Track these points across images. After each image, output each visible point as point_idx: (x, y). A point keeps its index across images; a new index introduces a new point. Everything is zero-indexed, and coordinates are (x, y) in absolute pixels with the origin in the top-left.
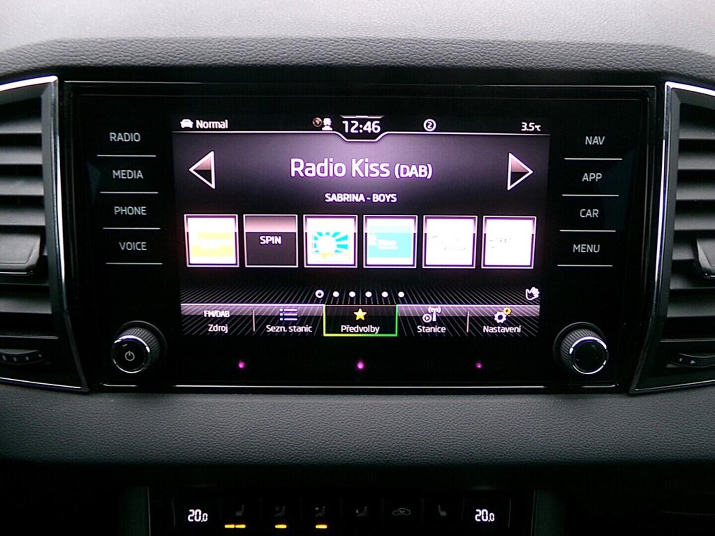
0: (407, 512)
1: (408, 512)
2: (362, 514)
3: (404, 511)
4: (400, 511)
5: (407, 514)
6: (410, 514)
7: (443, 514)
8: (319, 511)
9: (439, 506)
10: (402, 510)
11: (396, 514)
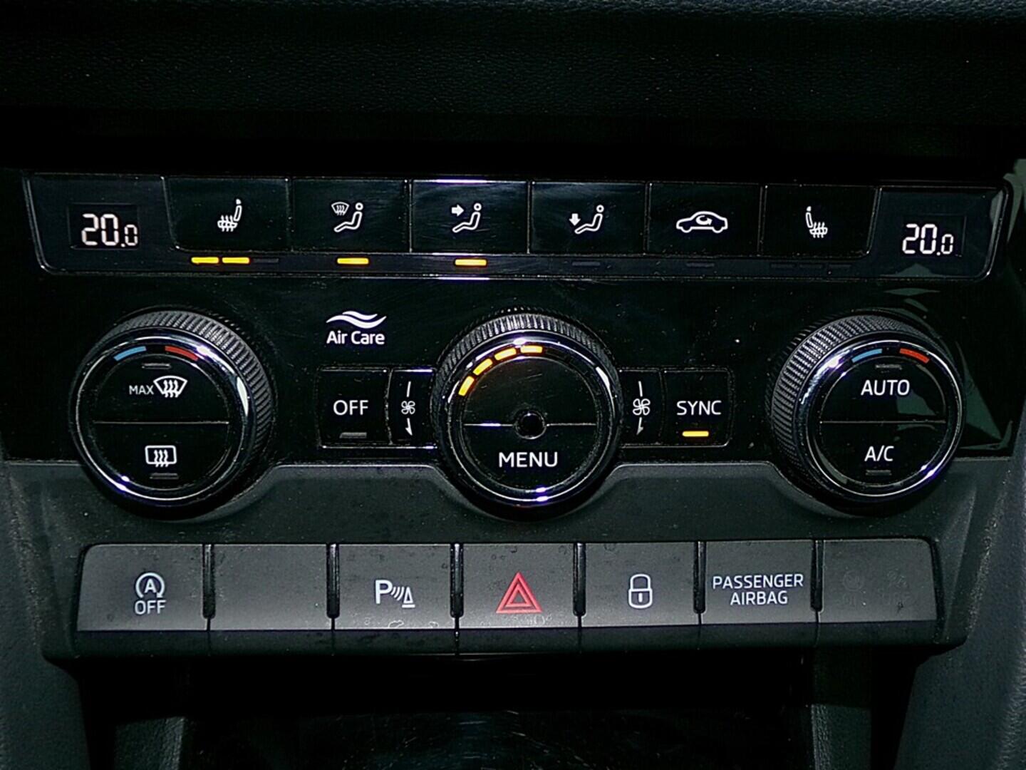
0: (717, 224)
1: (722, 224)
2: (587, 227)
3: (709, 221)
4: (698, 221)
5: (718, 229)
6: (726, 227)
7: (818, 230)
8: (465, 217)
9: (809, 209)
10: (702, 221)
11: (686, 228)
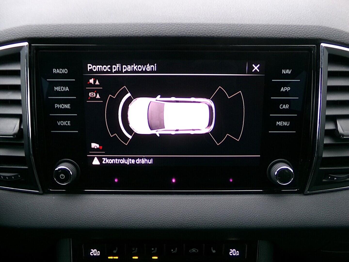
0: (196, 251)
2: (175, 252)
3: (195, 250)
4: (193, 250)
6: (198, 251)
7: (214, 251)
8: (154, 250)
9: (212, 248)
10: (194, 250)
11: (191, 252)
